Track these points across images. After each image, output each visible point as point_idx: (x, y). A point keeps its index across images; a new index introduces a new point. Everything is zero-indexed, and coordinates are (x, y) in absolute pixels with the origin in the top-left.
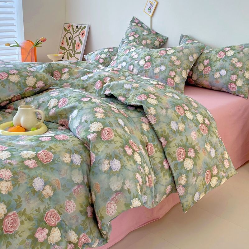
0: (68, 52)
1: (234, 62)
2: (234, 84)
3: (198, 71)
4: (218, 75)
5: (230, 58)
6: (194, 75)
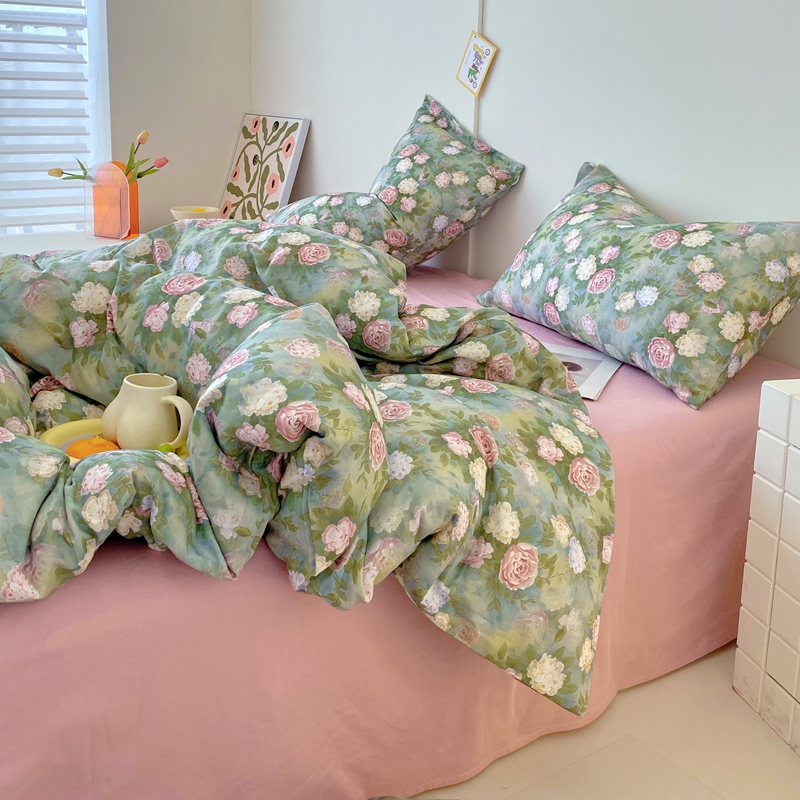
0: (246, 201)
1: (697, 270)
2: (668, 344)
3: (576, 280)
4: (628, 301)
5: (690, 254)
6: (561, 291)
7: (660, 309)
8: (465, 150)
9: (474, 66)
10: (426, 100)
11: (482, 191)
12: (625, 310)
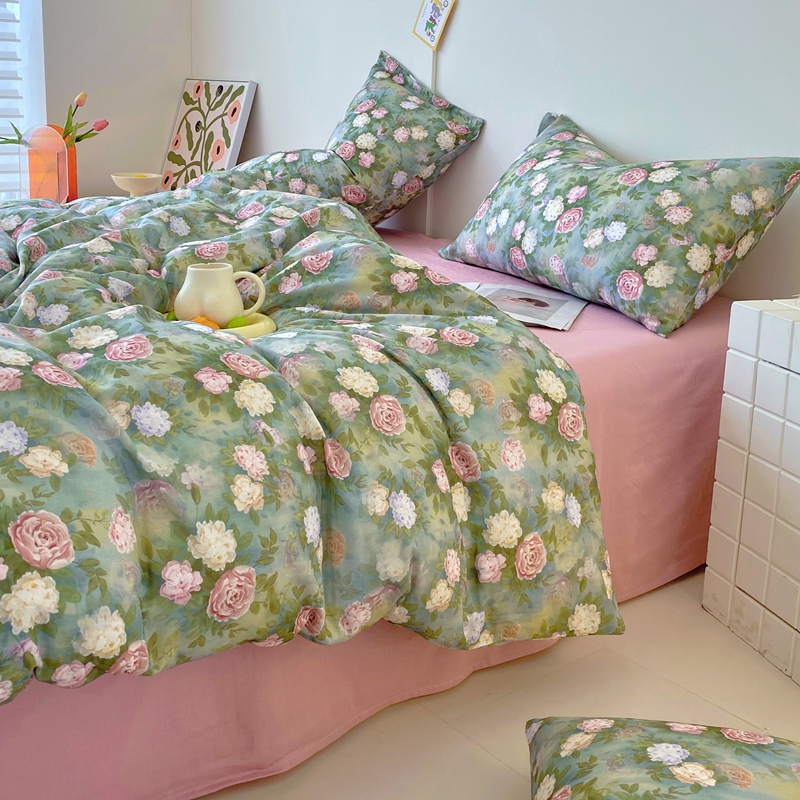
0: (190, 170)
1: (664, 204)
2: (637, 276)
3: (543, 221)
4: (597, 237)
5: (656, 189)
6: (528, 234)
7: (629, 243)
8: (424, 105)
9: (431, 19)
10: (382, 56)
11: (442, 146)
12: (593, 246)
